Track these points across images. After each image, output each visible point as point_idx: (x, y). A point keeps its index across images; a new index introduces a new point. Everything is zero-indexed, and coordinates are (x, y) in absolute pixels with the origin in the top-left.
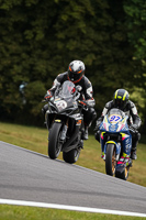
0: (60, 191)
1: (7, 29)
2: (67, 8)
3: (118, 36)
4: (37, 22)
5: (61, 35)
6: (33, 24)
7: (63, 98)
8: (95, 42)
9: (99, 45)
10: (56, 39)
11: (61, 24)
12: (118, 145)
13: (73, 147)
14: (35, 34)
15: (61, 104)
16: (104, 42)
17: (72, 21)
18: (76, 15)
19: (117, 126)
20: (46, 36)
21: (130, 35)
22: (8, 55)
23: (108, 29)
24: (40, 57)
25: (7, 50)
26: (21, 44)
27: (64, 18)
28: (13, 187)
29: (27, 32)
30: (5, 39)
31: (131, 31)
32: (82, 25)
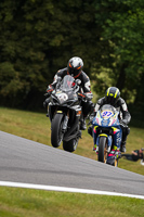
3: (85, 17)
5: (29, 17)
6: (2, 5)
7: (64, 91)
8: (63, 23)
9: (67, 27)
10: (24, 20)
11: (29, 5)
12: (110, 138)
14: (4, 16)
15: (62, 96)
16: (72, 23)
19: (109, 120)
20: (15, 18)
21: (97, 16)
23: (76, 10)
24: (9, 38)
31: (98, 12)
32: (50, 6)
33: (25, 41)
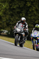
0: (29, 57)
1: (15, 13)
2: (31, 8)
4: (23, 11)
6: (22, 12)
10: (28, 16)
11: (29, 12)
13: (22, 42)
14: (23, 15)
15: (18, 30)
17: (33, 11)
18: (34, 10)
19: (36, 35)
20: (25, 15)
22: (15, 20)
25: (15, 19)
26: (19, 17)
27: (30, 10)
28: (16, 55)
29: (20, 14)
30: (15, 16)
32: (35, 12)
33: (28, 22)
